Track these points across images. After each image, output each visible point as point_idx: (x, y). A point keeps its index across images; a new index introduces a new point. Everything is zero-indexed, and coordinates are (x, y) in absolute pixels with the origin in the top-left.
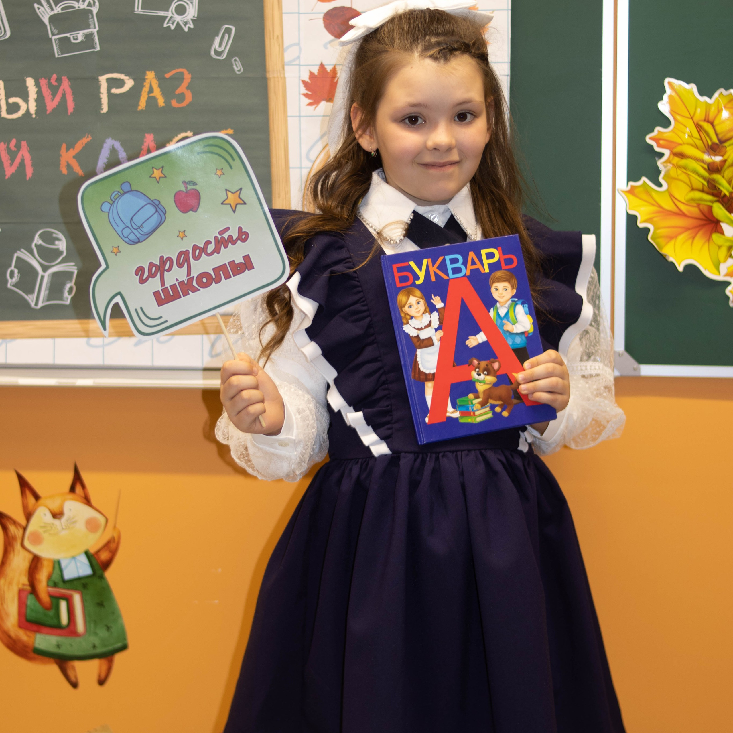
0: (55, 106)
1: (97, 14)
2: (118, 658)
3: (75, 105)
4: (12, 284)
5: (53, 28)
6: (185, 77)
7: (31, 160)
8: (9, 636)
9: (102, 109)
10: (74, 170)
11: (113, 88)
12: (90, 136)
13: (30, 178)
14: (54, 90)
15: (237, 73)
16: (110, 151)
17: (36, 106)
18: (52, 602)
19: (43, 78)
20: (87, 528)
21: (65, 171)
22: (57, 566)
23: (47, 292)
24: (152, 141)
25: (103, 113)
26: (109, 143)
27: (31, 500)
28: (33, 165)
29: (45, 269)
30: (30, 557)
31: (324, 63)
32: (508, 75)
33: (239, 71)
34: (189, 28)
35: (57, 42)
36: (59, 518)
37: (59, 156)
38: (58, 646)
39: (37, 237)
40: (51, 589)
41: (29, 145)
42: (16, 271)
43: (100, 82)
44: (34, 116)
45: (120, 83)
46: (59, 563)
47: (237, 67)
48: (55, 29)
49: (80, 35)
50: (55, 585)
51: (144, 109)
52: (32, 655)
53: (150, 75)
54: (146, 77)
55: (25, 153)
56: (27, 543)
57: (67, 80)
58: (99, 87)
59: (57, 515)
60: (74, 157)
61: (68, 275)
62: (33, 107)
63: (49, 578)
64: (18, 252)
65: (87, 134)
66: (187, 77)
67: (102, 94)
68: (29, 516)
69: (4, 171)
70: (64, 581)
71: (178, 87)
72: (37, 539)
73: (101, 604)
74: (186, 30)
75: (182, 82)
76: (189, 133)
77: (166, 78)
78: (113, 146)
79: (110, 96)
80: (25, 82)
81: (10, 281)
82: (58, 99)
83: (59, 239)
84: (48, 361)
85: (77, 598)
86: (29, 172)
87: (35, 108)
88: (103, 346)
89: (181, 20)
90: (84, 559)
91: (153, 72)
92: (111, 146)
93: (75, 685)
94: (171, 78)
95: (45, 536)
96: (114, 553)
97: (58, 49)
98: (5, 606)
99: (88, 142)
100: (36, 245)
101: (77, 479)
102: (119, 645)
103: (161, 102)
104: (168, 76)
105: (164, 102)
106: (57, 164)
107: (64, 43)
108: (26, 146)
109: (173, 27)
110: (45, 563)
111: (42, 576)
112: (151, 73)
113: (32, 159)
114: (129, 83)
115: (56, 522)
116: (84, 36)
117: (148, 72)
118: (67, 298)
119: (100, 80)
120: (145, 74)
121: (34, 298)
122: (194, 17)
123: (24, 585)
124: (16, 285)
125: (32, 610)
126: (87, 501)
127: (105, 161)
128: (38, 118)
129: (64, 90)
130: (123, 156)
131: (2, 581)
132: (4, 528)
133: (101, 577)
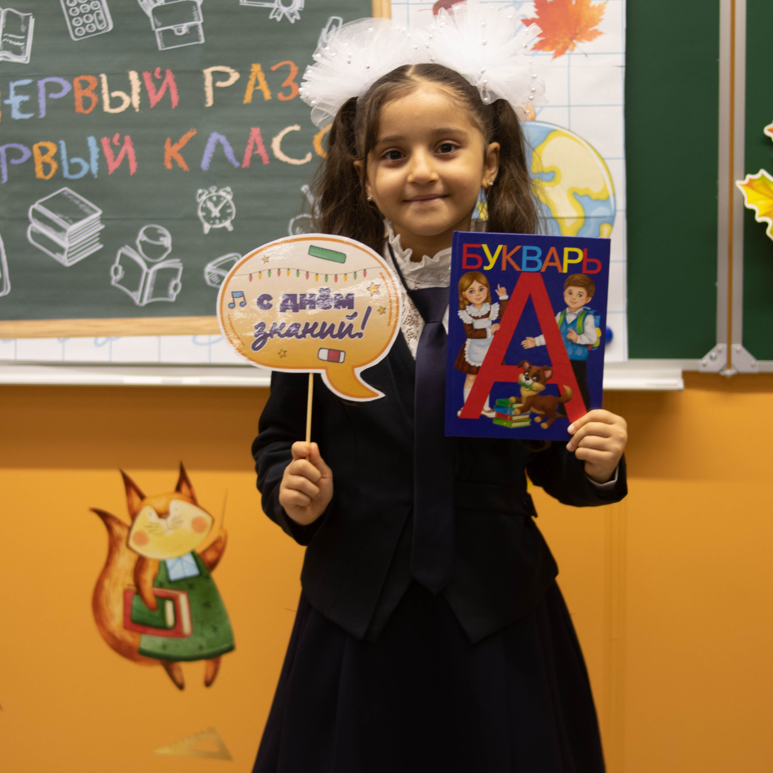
0: (159, 100)
1: (202, 6)
2: (225, 659)
3: (180, 99)
4: (116, 281)
5: (156, 21)
6: (292, 70)
8: (115, 638)
9: (207, 103)
10: (179, 165)
11: (218, 81)
12: (194, 130)
13: (134, 173)
14: (158, 84)
16: (215, 145)
17: (140, 100)
18: (157, 603)
19: (147, 72)
20: (194, 529)
21: (169, 166)
22: (162, 566)
23: (152, 289)
24: (258, 135)
25: (209, 108)
26: (215, 137)
27: (136, 499)
28: (137, 160)
29: (150, 265)
30: (134, 558)
32: (622, 67)
34: (296, 20)
35: (161, 34)
36: (165, 518)
37: (164, 150)
38: (164, 647)
39: (141, 233)
40: (157, 590)
41: (133, 140)
42: (120, 268)
43: (205, 75)
44: (137, 110)
45: (225, 76)
46: (165, 563)
48: (159, 21)
49: (184, 28)
50: (161, 586)
51: (250, 102)
52: (138, 656)
53: (256, 68)
54: (252, 70)
55: (128, 149)
56: (132, 543)
57: (171, 74)
58: (203, 80)
59: (162, 515)
60: (180, 152)
61: (173, 272)
62: (136, 101)
63: (155, 578)
64: (123, 248)
65: (192, 128)
66: (294, 69)
67: (208, 87)
68: (134, 515)
69: (107, 167)
70: (170, 582)
71: (284, 80)
72: (142, 539)
73: (207, 605)
74: (292, 21)
75: (289, 75)
76: (296, 126)
77: (271, 71)
78: (218, 140)
79: (216, 89)
80: (127, 75)
81: (114, 278)
82: (161, 93)
83: (163, 235)
84: (154, 359)
85: (183, 599)
86: (133, 167)
87: (139, 102)
88: (210, 343)
89: (288, 12)
90: (190, 560)
91: (259, 65)
92: (216, 140)
93: (181, 686)
94: (278, 71)
95: (151, 536)
96: (220, 553)
97: (162, 42)
98: (110, 606)
99: (193, 136)
100: (140, 242)
101: (183, 479)
102: (225, 646)
103: (267, 95)
104: (274, 68)
105: (271, 95)
106: (162, 160)
107: (168, 36)
108: (130, 140)
109: (279, 19)
110: (151, 564)
111: (148, 577)
112: (257, 65)
113: (136, 154)
114: (235, 76)
115: (162, 522)
116: (189, 29)
117: (253, 65)
118: (172, 295)
119: (204, 73)
120: (250, 67)
121: (138, 296)
122: (301, 8)
123: (129, 585)
124: (121, 282)
125: (138, 611)
126: (193, 500)
127: (211, 155)
128: (141, 112)
129: (168, 84)
130: (229, 151)
131: (107, 583)
132: (109, 528)
133: (208, 578)
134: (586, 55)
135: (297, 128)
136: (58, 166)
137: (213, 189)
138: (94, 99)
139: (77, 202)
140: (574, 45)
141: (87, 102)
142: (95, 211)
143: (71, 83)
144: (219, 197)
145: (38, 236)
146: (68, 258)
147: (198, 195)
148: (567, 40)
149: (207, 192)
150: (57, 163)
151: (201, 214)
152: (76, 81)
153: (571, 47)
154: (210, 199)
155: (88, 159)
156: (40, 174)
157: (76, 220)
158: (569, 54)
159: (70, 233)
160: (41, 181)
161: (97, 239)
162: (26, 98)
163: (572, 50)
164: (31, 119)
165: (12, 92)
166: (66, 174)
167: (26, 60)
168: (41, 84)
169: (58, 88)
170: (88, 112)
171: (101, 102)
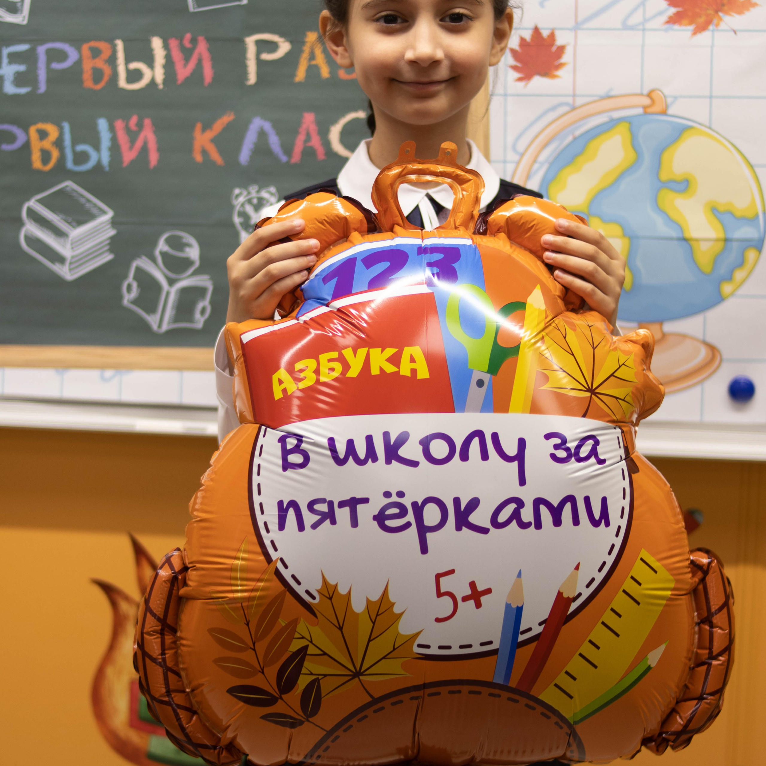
0: (188, 75)
3: (215, 73)
4: (129, 301)
7: (156, 144)
8: (118, 737)
9: (249, 80)
10: (212, 158)
11: (263, 52)
12: (232, 114)
13: (154, 166)
14: (187, 54)
16: (257, 134)
17: (165, 74)
19: (174, 39)
21: (199, 158)
23: (174, 312)
24: (312, 123)
25: (250, 85)
26: (257, 123)
27: (148, 571)
28: (160, 150)
29: (171, 282)
31: (540, 26)
37: (193, 138)
39: (162, 241)
41: (154, 124)
42: (135, 285)
43: (247, 44)
44: (161, 87)
45: (273, 47)
51: (303, 80)
52: (145, 760)
53: (311, 37)
54: (306, 40)
55: (148, 135)
57: (205, 42)
58: (245, 51)
60: (212, 141)
61: (200, 292)
62: (159, 75)
64: (138, 260)
65: (229, 111)
67: (250, 60)
69: (122, 157)
76: (359, 113)
78: (262, 128)
79: (260, 63)
80: (150, 42)
81: (126, 296)
82: (192, 65)
83: (190, 246)
84: (173, 399)
86: (154, 158)
87: (163, 77)
91: (315, 33)
92: (259, 127)
97: (194, 2)
98: (113, 700)
99: (230, 121)
100: (161, 252)
103: (325, 72)
105: (331, 73)
106: (189, 149)
108: (150, 124)
112: (313, 34)
113: (158, 142)
114: (284, 47)
117: (308, 33)
118: (199, 321)
119: (247, 42)
120: (304, 35)
121: (156, 319)
124: (134, 302)
127: (251, 146)
128: (166, 89)
129: (200, 54)
130: (274, 141)
131: (110, 671)
132: (114, 604)
134: (735, 32)
135: (362, 114)
136: (60, 154)
137: (253, 189)
138: (107, 70)
139: (83, 200)
140: (720, 19)
141: (97, 75)
142: (105, 213)
143: (79, 49)
144: (261, 199)
145: (33, 241)
146: (70, 270)
148: (711, 12)
149: (245, 193)
150: (59, 150)
151: (237, 220)
152: (85, 47)
153: (715, 21)
154: (249, 201)
155: (97, 147)
156: (37, 163)
157: (80, 223)
158: (713, 31)
159: (72, 239)
160: (39, 172)
161: (106, 248)
162: (22, 68)
163: (717, 25)
164: (28, 94)
165: (5, 60)
166: (70, 164)
167: (23, 20)
168: (41, 50)
169: (62, 56)
170: (99, 87)
171: (115, 75)
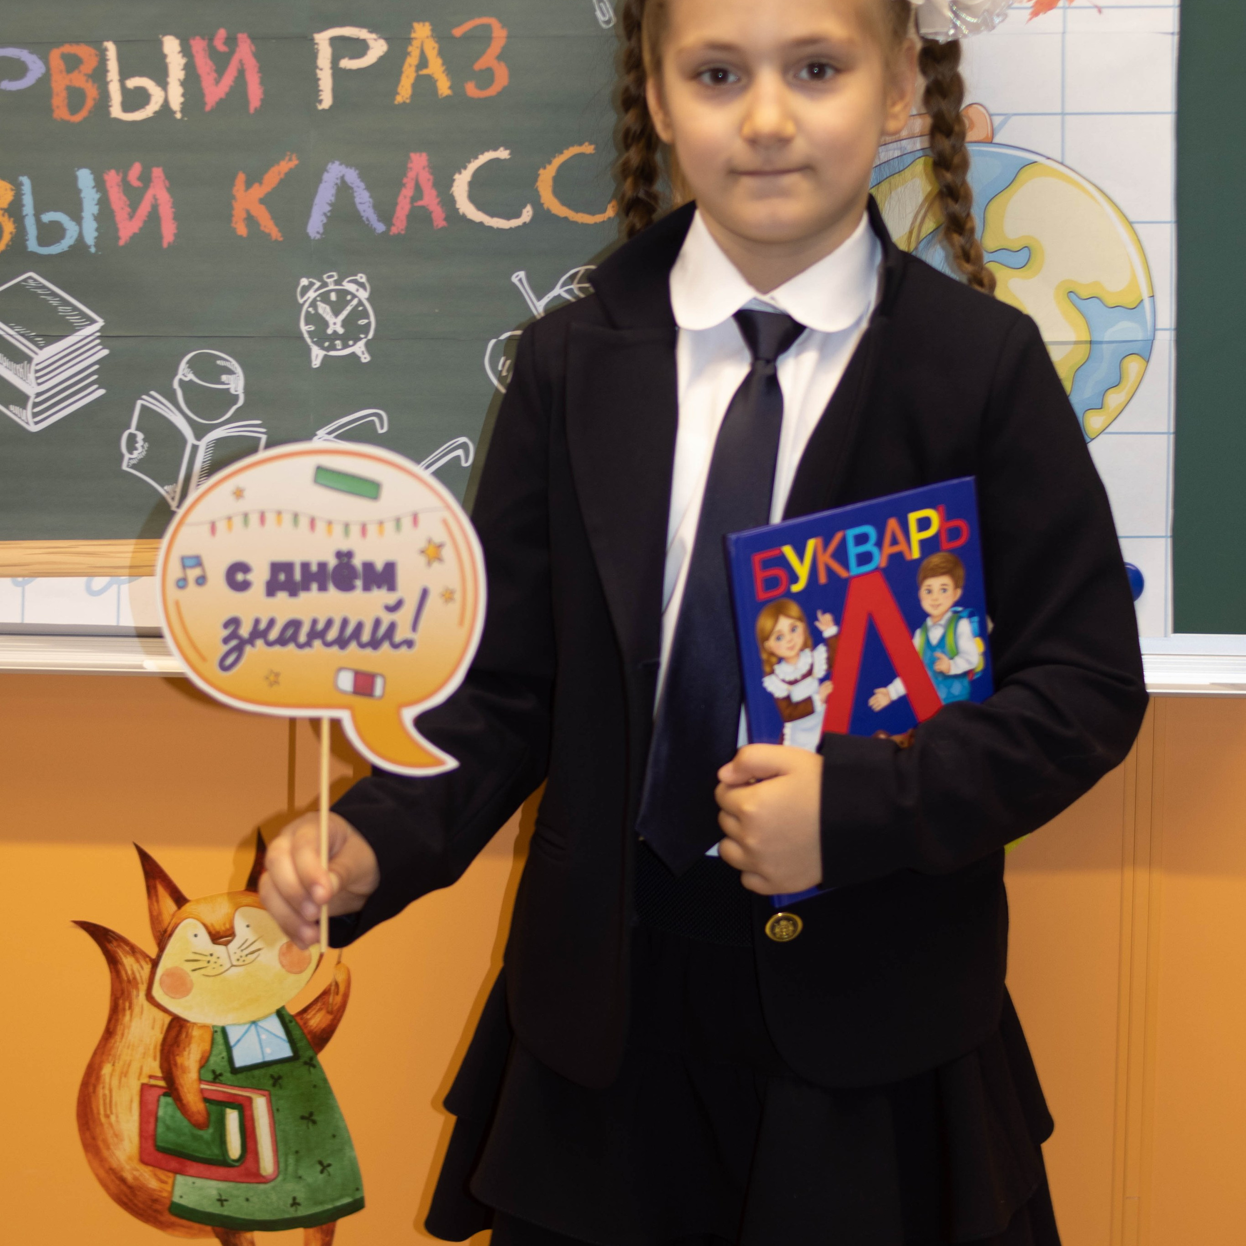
0: (223, 96)
2: (343, 1225)
3: (265, 93)
4: (132, 464)
6: (495, 35)
7: (172, 208)
8: (123, 1180)
9: (320, 102)
10: (262, 228)
11: (344, 57)
12: (294, 157)
13: (169, 244)
14: (221, 61)
15: (604, 26)
16: (335, 187)
17: (183, 95)
18: (208, 1114)
19: (198, 38)
20: (283, 966)
21: (242, 230)
22: (219, 1038)
24: (424, 168)
25: (323, 110)
26: (335, 171)
27: (168, 905)
28: (176, 218)
29: (200, 432)
30: (163, 1021)
32: (1173, 34)
33: (608, 22)
36: (226, 944)
37: (234, 197)
38: (221, 1201)
39: (183, 365)
40: (207, 1087)
41: (168, 177)
42: (140, 436)
43: (317, 44)
44: (178, 116)
45: (359, 48)
46: (224, 1031)
47: (604, 15)
50: (216, 1078)
51: (408, 101)
52: (168, 1217)
53: (422, 31)
54: (413, 35)
55: (159, 193)
56: (158, 993)
57: (249, 41)
58: (313, 55)
59: (220, 937)
60: (262, 201)
62: (176, 98)
63: (204, 1063)
64: (144, 397)
65: (289, 153)
66: (500, 34)
67: (321, 69)
68: (163, 938)
69: (116, 230)
70: (235, 1071)
71: (479, 56)
72: (179, 985)
73: (309, 1118)
75: (489, 45)
76: (501, 151)
77: (453, 38)
78: (342, 178)
79: (338, 73)
80: (161, 43)
81: (127, 456)
82: (228, 80)
83: (230, 372)
85: (260, 1105)
86: (169, 231)
87: (182, 100)
90: (275, 1026)
91: (427, 24)
92: (337, 179)
94: (466, 37)
96: (337, 1015)
98: (113, 1118)
99: (291, 169)
100: (181, 382)
101: (263, 866)
102: (347, 1200)
103: (444, 87)
104: (458, 32)
105: (450, 88)
106: (227, 216)
108: (163, 177)
110: (195, 1033)
111: (190, 1059)
112: (424, 25)
113: (175, 205)
114: (378, 48)
115: (219, 950)
117: (416, 25)
119: (316, 41)
120: (410, 28)
121: (175, 492)
123: (151, 1077)
124: (139, 466)
125: (168, 1128)
127: (328, 208)
128: (186, 119)
129: (241, 62)
130: (363, 200)
131: (107, 1070)
132: (113, 962)
133: (311, 1063)
134: (1100, 10)
135: (503, 154)
136: (16, 228)
137: (330, 277)
138: (92, 92)
139: (54, 302)
141: (76, 98)
142: (93, 322)
143: (45, 59)
144: (343, 294)
146: (35, 415)
147: (299, 289)
149: (318, 284)
150: (14, 222)
151: (304, 328)
152: (55, 55)
154: (325, 297)
155: (76, 215)
157: (51, 339)
158: (1064, 8)
159: (37, 364)
161: (95, 377)
166: (32, 245)
169: (18, 69)
170: (77, 118)
171: (105, 98)
